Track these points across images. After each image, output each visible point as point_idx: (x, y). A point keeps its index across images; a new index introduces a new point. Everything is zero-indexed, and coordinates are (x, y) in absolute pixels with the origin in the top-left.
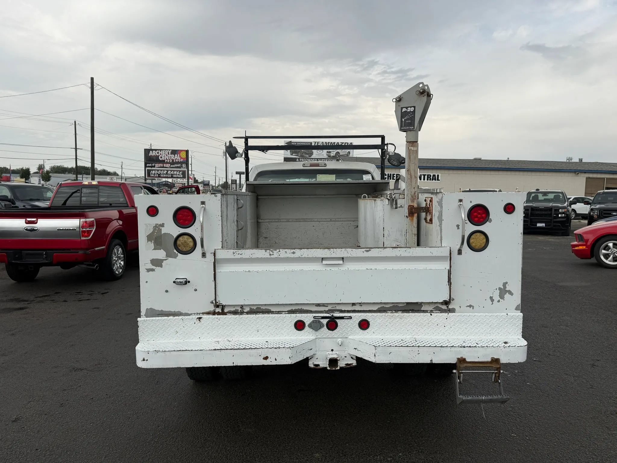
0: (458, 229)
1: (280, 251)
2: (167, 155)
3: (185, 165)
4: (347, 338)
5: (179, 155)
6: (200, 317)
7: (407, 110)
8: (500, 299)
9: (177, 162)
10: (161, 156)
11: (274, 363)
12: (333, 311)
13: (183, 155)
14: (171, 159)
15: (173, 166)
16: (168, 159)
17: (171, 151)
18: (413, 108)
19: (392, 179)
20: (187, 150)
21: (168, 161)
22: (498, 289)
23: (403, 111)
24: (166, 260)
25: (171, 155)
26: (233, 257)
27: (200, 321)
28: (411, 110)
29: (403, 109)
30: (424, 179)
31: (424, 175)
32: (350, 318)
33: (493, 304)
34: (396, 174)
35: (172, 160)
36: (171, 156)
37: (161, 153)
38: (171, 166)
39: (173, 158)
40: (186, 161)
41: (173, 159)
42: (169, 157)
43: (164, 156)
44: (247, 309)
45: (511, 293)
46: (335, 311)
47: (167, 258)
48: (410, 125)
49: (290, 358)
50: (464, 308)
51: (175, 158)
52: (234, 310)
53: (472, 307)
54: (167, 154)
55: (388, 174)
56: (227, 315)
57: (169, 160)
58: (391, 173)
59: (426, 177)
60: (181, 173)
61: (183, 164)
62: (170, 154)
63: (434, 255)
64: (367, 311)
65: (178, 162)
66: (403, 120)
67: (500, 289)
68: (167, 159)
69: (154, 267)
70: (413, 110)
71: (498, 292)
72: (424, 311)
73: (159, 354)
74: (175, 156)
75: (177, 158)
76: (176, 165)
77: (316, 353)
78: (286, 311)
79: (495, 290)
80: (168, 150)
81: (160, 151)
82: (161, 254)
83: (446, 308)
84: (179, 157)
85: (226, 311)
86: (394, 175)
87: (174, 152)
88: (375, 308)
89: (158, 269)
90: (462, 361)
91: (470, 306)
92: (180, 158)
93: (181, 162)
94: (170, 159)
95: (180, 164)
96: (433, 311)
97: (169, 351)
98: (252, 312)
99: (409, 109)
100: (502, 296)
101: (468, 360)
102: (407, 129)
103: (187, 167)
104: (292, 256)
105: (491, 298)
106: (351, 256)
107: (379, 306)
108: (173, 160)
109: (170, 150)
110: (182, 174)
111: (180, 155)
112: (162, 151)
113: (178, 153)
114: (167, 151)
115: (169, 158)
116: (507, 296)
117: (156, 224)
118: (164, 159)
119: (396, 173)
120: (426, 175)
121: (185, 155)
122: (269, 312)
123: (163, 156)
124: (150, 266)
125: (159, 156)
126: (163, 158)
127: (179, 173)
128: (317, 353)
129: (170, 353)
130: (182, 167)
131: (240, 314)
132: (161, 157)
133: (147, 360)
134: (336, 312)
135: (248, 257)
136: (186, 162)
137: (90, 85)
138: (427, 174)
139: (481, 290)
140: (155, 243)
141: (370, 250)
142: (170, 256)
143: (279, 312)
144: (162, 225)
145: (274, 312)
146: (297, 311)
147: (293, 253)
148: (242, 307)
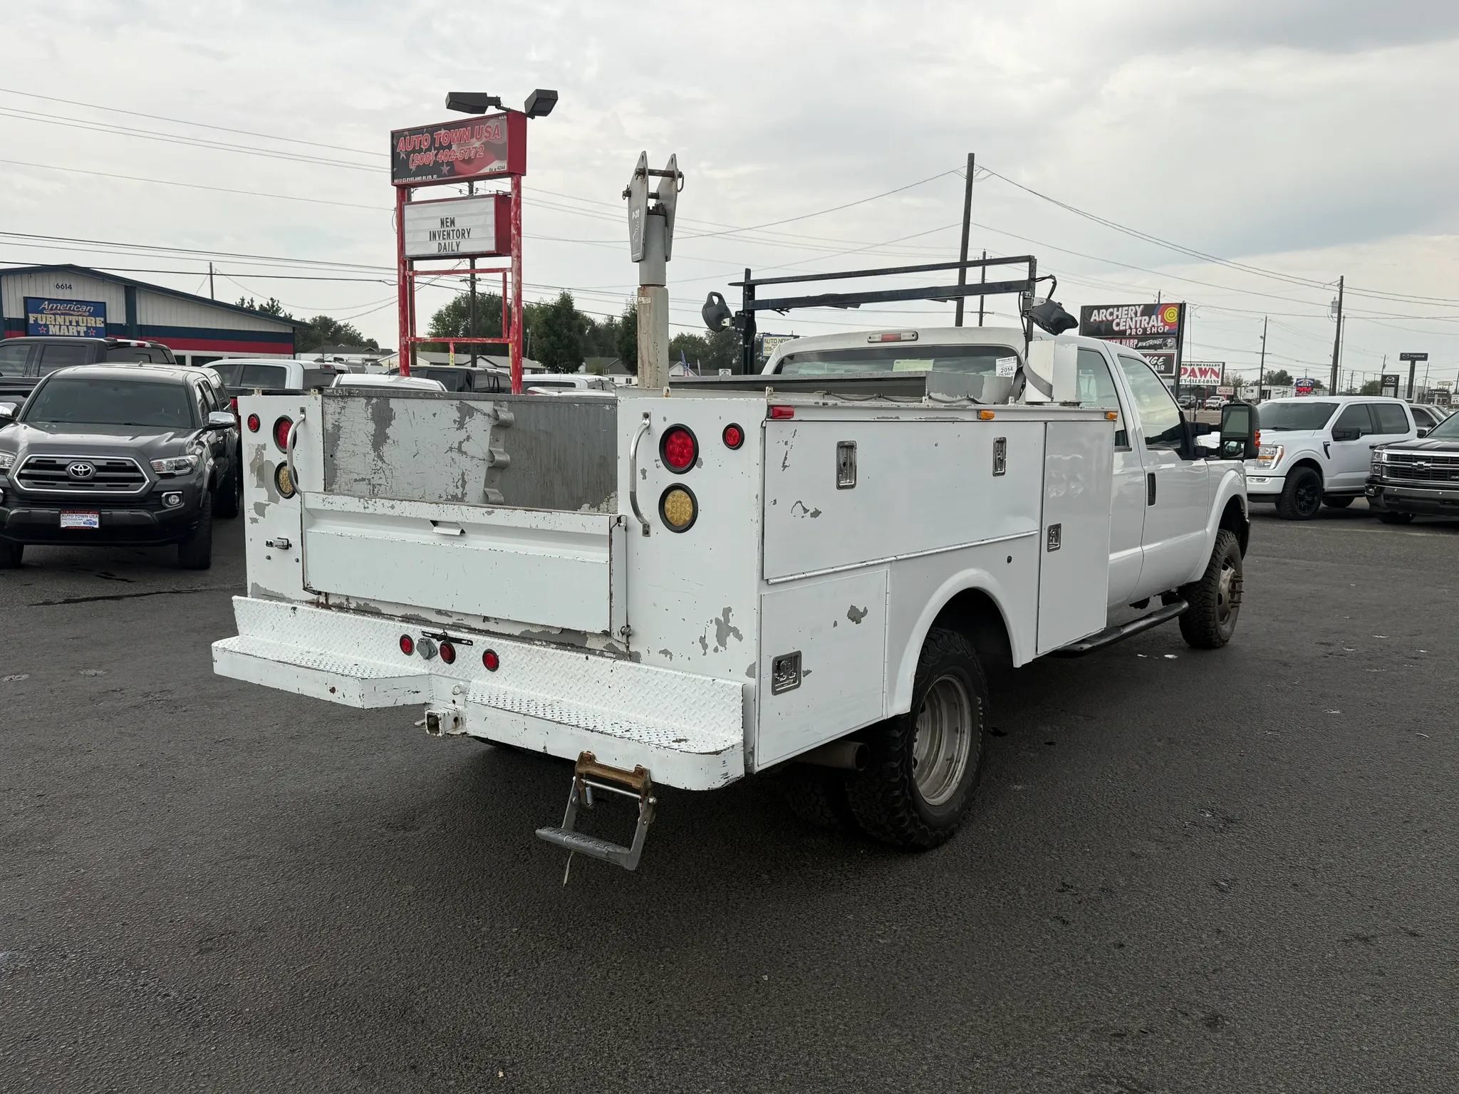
0: (643, 479)
1: (376, 502)
2: (1132, 319)
3: (1174, 340)
4: (470, 682)
5: (1160, 316)
6: (295, 606)
8: (719, 646)
9: (1154, 334)
10: (1118, 320)
11: (341, 701)
12: (459, 627)
13: (1172, 315)
14: (1141, 327)
15: (1144, 344)
16: (1133, 327)
17: (1142, 307)
20: (1181, 304)
21: (1133, 333)
22: (714, 621)
24: (269, 505)
25: (1140, 318)
26: (323, 508)
27: (295, 613)
32: (470, 643)
33: (705, 654)
35: (1143, 329)
36: (1141, 321)
37: (1119, 313)
38: (1140, 344)
39: (1144, 324)
40: (1177, 331)
41: (1146, 326)
42: (1136, 321)
43: (1126, 322)
44: (353, 606)
45: (736, 632)
46: (462, 628)
47: (269, 502)
48: (638, 249)
49: (360, 696)
50: (655, 654)
51: (1151, 323)
52: (340, 603)
53: (669, 656)
54: (1133, 316)
56: (331, 609)
57: (1137, 329)
60: (1161, 359)
61: (1169, 338)
62: (1139, 314)
63: (588, 531)
64: (505, 635)
65: (1158, 333)
67: (717, 621)
68: (1131, 328)
69: (257, 517)
71: (714, 627)
72: (590, 649)
74: (1150, 320)
75: (1156, 325)
76: (1151, 342)
77: (431, 702)
78: (400, 617)
79: (709, 622)
80: (1134, 305)
81: (1116, 309)
82: (263, 495)
83: (625, 651)
84: (1161, 322)
85: (330, 602)
87: (1149, 310)
88: (517, 631)
89: (261, 519)
90: (587, 759)
91: (665, 652)
92: (1162, 324)
93: (1163, 333)
94: (1138, 326)
95: (1160, 338)
96: (605, 653)
98: (360, 610)
100: (722, 640)
101: (600, 761)
103: (1177, 345)
104: (393, 513)
105: (702, 640)
106: (467, 521)
107: (524, 629)
108: (1145, 329)
109: (1139, 305)
110: (1165, 363)
111: (1163, 318)
112: (1120, 309)
113: (1159, 312)
114: (1133, 307)
115: (1136, 325)
116: (731, 639)
117: (258, 445)
118: (1124, 328)
121: (1176, 315)
122: (378, 613)
123: (1123, 322)
124: (254, 515)
125: (1113, 320)
126: (1121, 325)
127: (1158, 360)
128: (435, 702)
130: (1166, 345)
131: (346, 611)
132: (1118, 324)
134: (464, 630)
136: (1177, 334)
137: (965, 172)
139: (684, 620)
140: (258, 475)
141: (493, 512)
142: (272, 499)
143: (391, 617)
144: (264, 447)
145: (384, 614)
146: (414, 619)
147: (393, 507)
148: (347, 600)
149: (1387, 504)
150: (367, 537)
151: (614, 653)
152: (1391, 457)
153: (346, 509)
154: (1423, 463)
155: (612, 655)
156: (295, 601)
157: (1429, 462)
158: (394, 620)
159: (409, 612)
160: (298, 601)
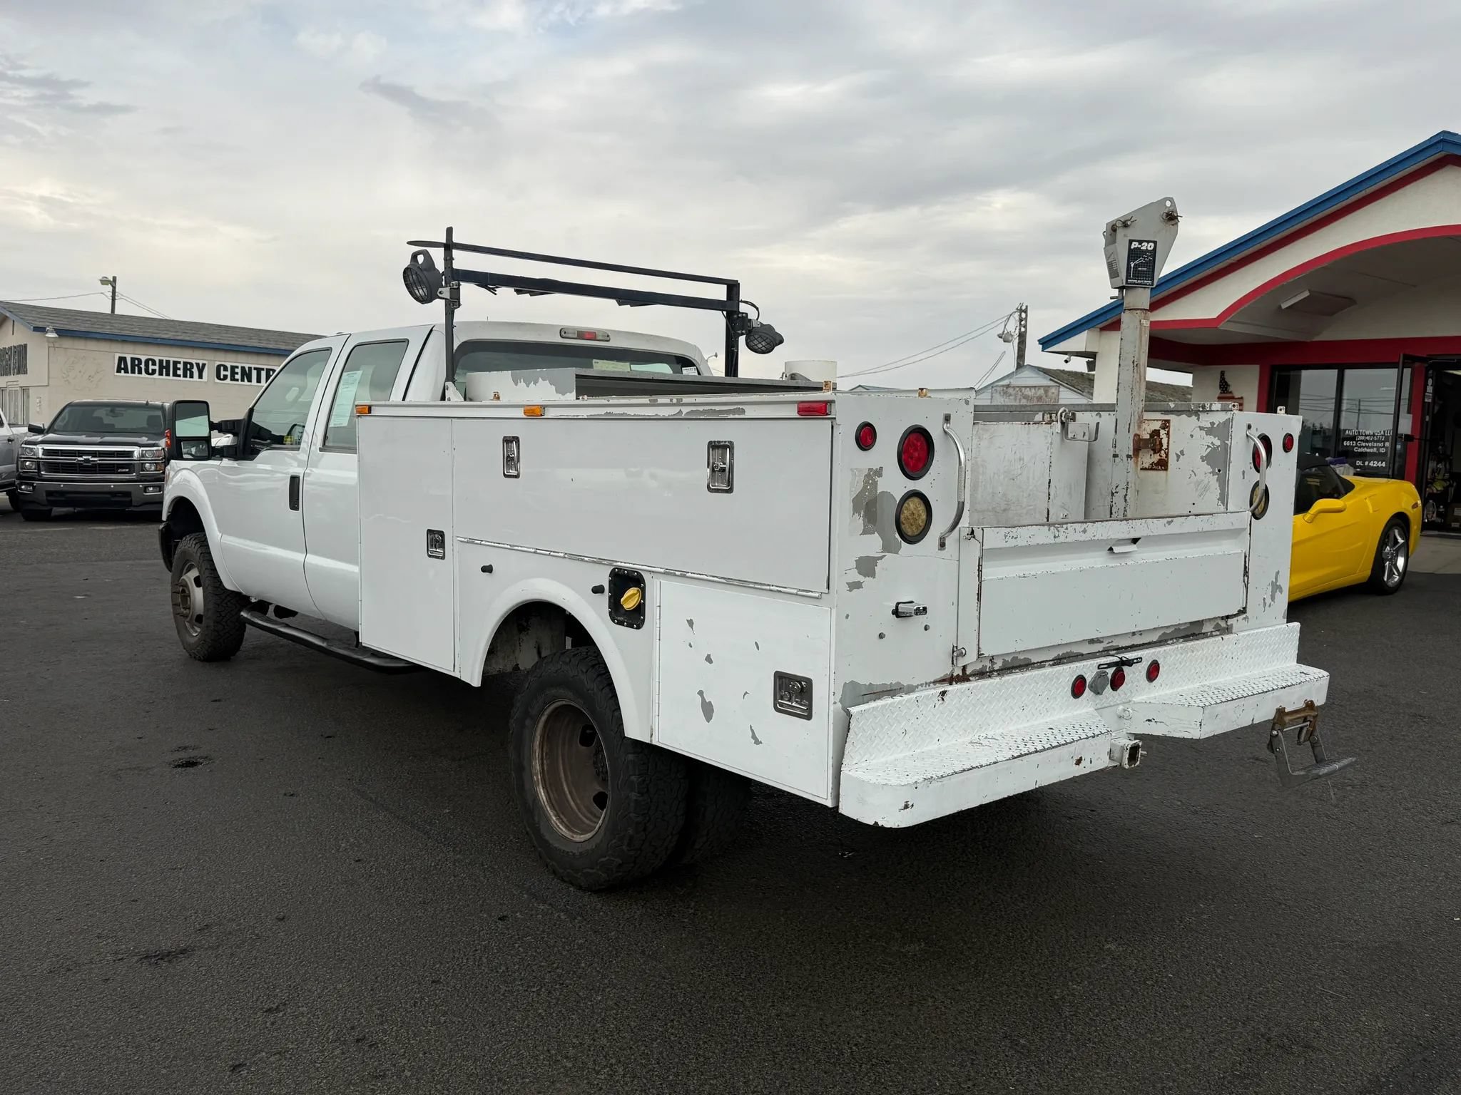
0: (1243, 479)
1: (1067, 529)
4: (1131, 701)
6: (943, 690)
7: (1140, 246)
8: (1271, 602)
11: (1092, 768)
18: (1153, 245)
19: (173, 376)
23: (1132, 247)
24: (881, 558)
26: (1003, 545)
27: (943, 699)
28: (1149, 249)
29: (1134, 243)
30: (259, 380)
31: (259, 370)
32: (1140, 660)
33: (1265, 610)
34: (184, 363)
44: (998, 666)
47: (884, 554)
48: (1146, 277)
52: (981, 667)
55: (161, 361)
56: (970, 680)
58: (168, 359)
59: (263, 374)
64: (1144, 644)
66: (1132, 265)
67: (1272, 583)
69: (861, 578)
70: (1152, 248)
71: (1271, 588)
72: (1204, 634)
73: (935, 784)
78: (1050, 661)
79: (1269, 586)
82: (873, 544)
85: (968, 672)
86: (179, 366)
88: (1155, 637)
89: (867, 581)
90: (1282, 712)
91: (1246, 618)
97: (948, 775)
98: (1009, 669)
99: (1144, 246)
100: (1273, 597)
101: (1286, 709)
102: (1137, 284)
104: (1082, 537)
105: (1264, 601)
107: (1160, 632)
116: (1277, 594)
117: (869, 469)
119: (182, 360)
120: (263, 369)
122: (1026, 665)
124: (855, 576)
129: (950, 779)
131: (990, 676)
133: (913, 805)
135: (1025, 543)
138: (265, 367)
140: (865, 516)
141: (1172, 521)
142: (888, 548)
143: (1041, 665)
144: (879, 472)
145: (1034, 663)
146: (1065, 658)
147: (1085, 531)
148: (991, 661)
149: (48, 501)
150: (1053, 572)
151: (1218, 630)
152: (46, 452)
153: (1033, 542)
154: (89, 457)
155: (1218, 633)
156: (917, 686)
157: (95, 457)
158: (1044, 666)
159: (1061, 652)
160: (922, 685)
